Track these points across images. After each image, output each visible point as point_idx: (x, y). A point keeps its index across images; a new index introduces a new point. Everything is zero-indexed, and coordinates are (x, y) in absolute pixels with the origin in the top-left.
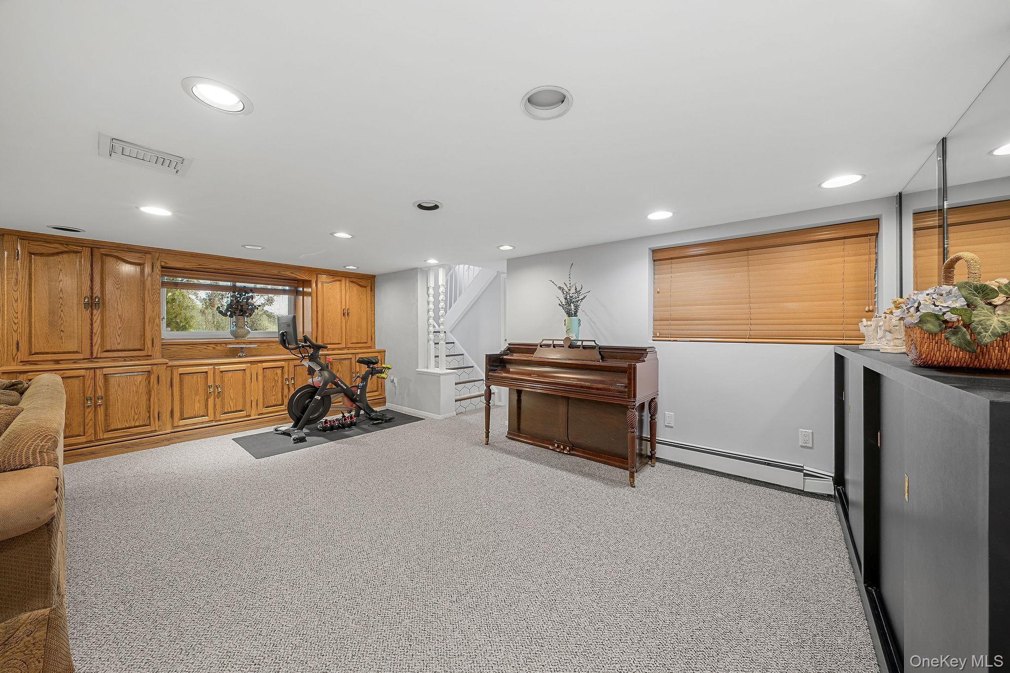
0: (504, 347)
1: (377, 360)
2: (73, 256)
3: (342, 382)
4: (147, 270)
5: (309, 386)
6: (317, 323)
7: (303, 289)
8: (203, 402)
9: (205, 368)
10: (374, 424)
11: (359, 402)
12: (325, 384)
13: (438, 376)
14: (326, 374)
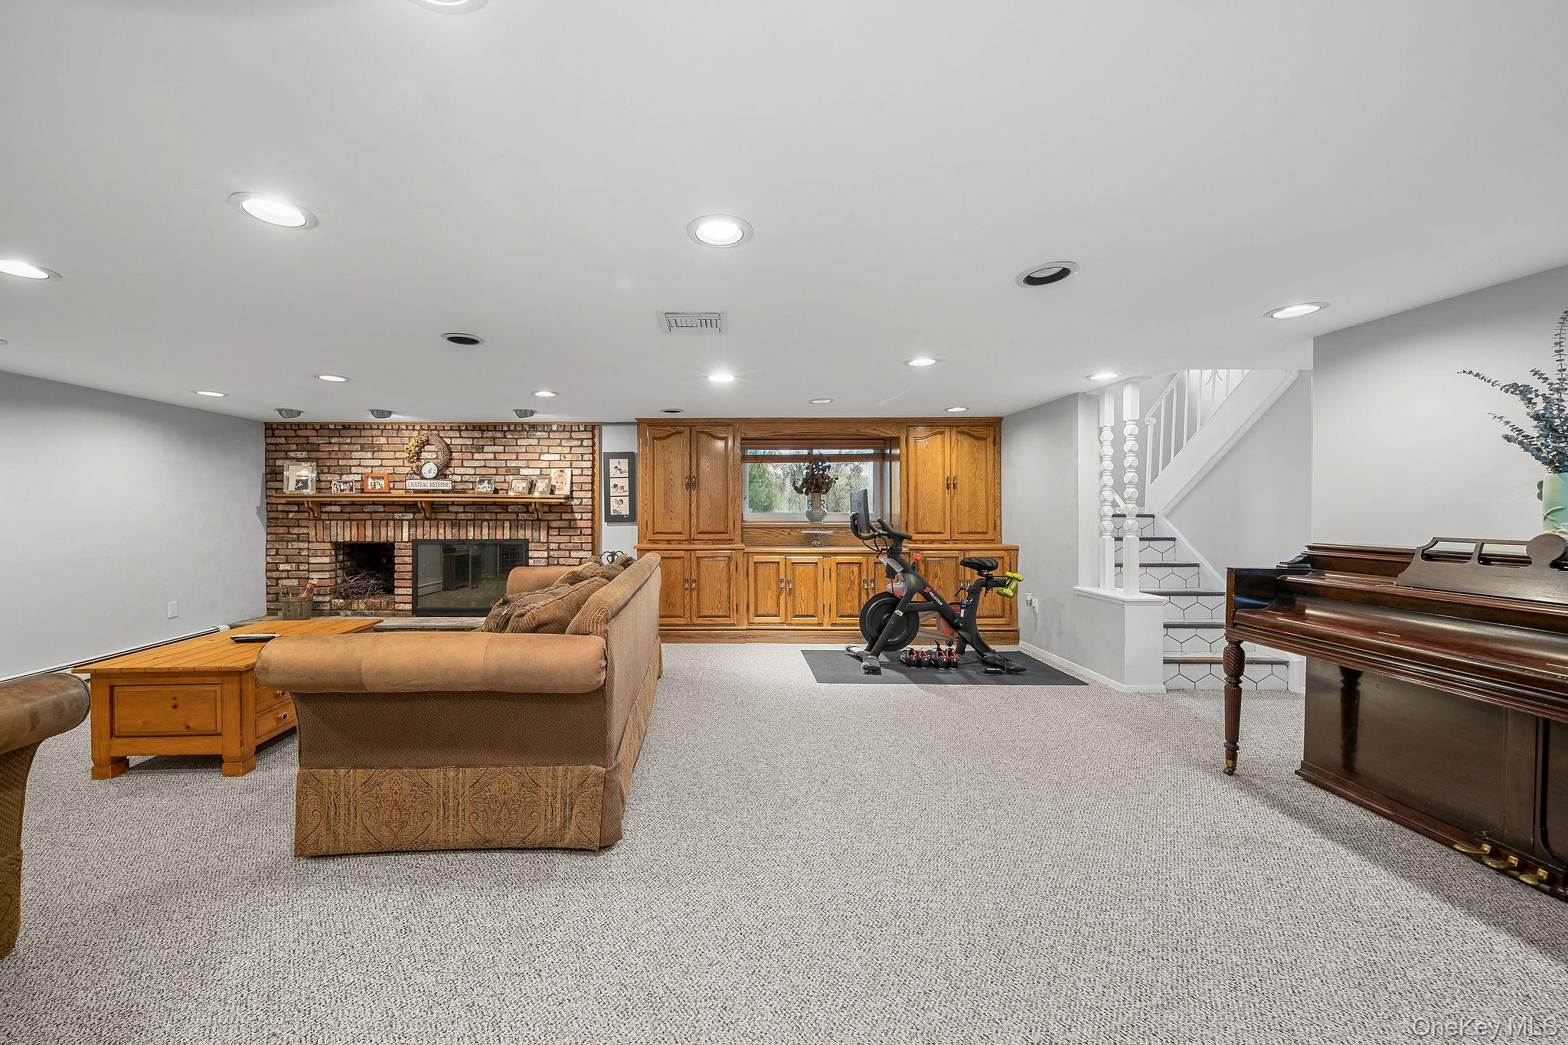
0: (1294, 552)
1: (994, 563)
2: (678, 436)
3: (936, 595)
4: (730, 443)
5: (887, 594)
6: (908, 500)
7: (891, 452)
8: (775, 598)
9: (776, 558)
10: (987, 672)
11: (963, 630)
12: (910, 594)
13: (1119, 605)
14: (912, 578)
